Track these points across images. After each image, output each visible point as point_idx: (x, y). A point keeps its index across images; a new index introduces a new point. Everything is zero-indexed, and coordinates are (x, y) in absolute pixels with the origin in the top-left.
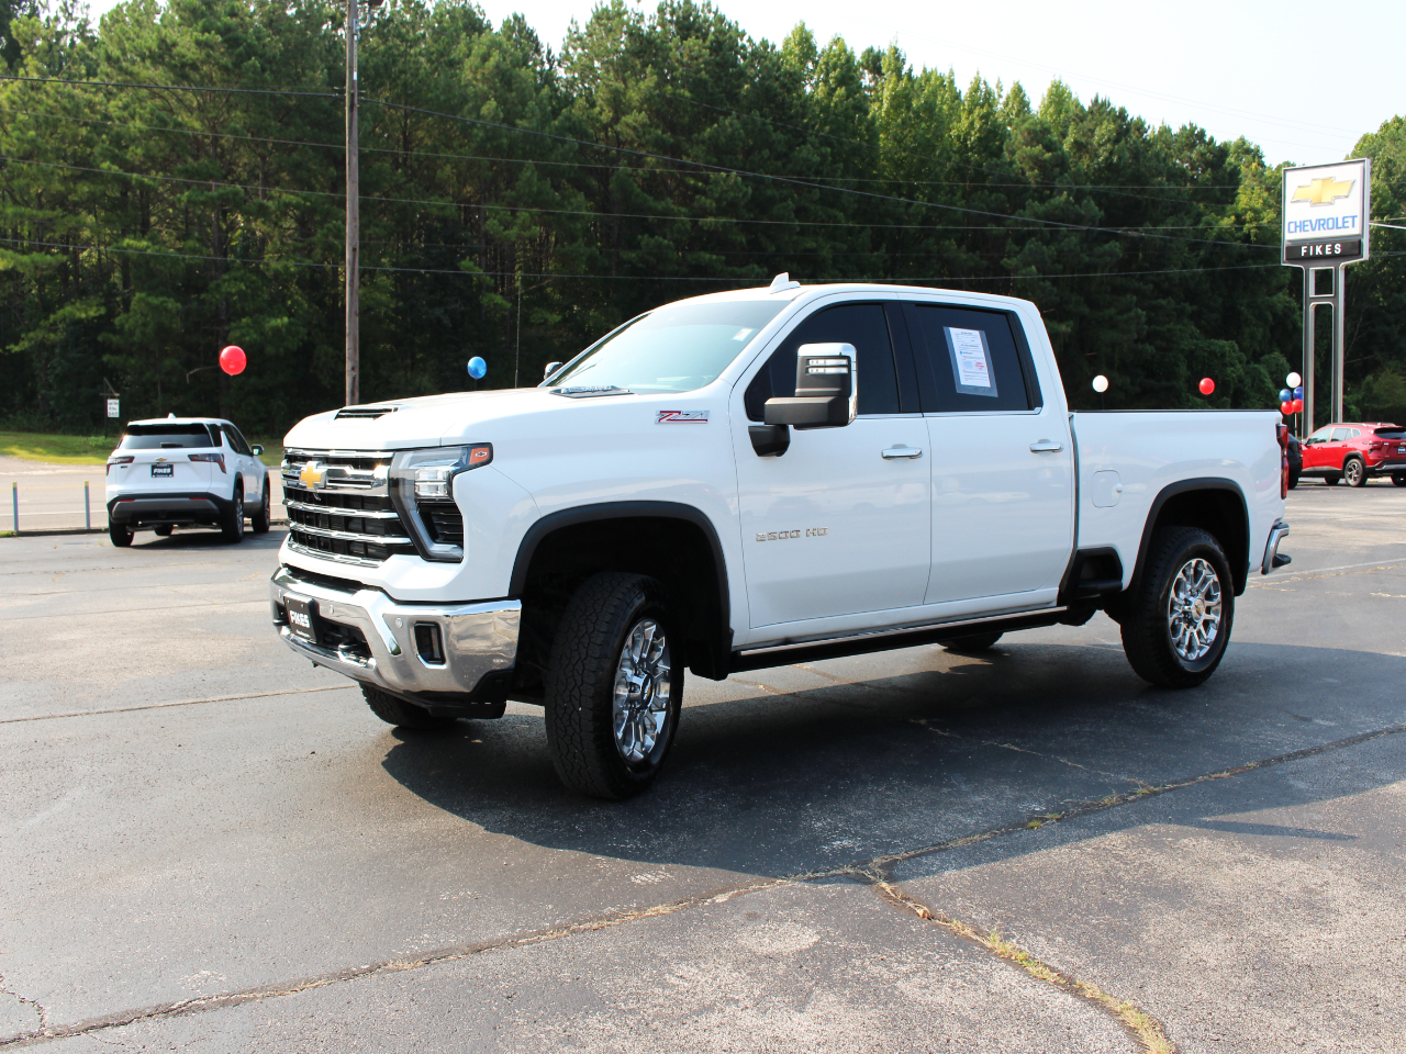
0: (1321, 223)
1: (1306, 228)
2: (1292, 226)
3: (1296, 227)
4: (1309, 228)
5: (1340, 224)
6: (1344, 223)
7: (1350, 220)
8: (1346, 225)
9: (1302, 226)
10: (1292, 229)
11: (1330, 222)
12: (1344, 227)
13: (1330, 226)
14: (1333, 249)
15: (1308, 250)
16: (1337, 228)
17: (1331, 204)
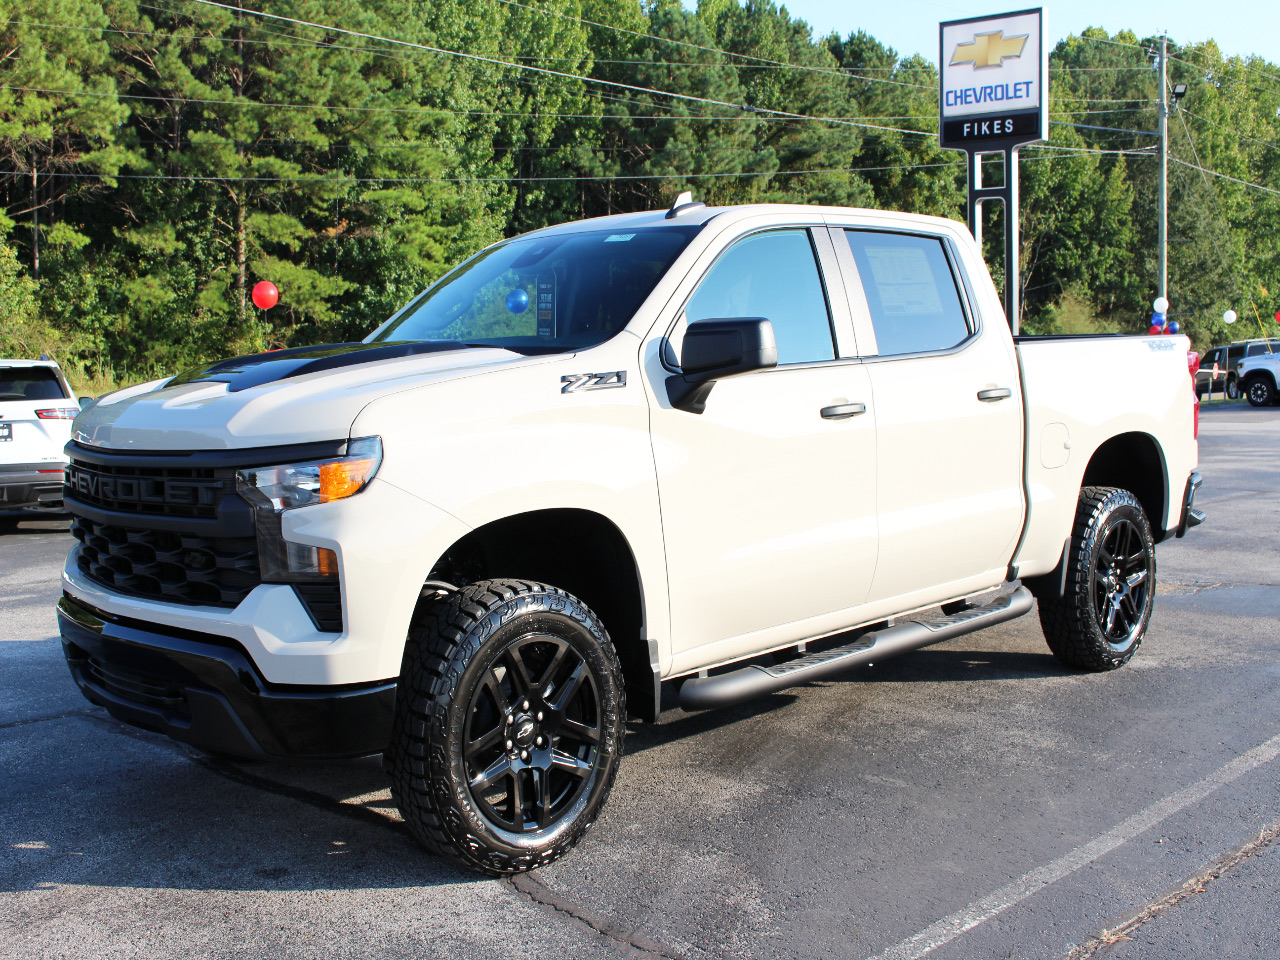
0: (988, 92)
1: (968, 100)
2: (951, 96)
3: (956, 97)
4: (972, 99)
5: (1011, 94)
6: (1016, 90)
7: (1024, 87)
8: (1018, 94)
9: (963, 97)
10: (951, 100)
11: (999, 90)
12: (1016, 97)
13: (999, 96)
14: (1003, 126)
15: (972, 128)
16: (1008, 98)
17: (999, 66)
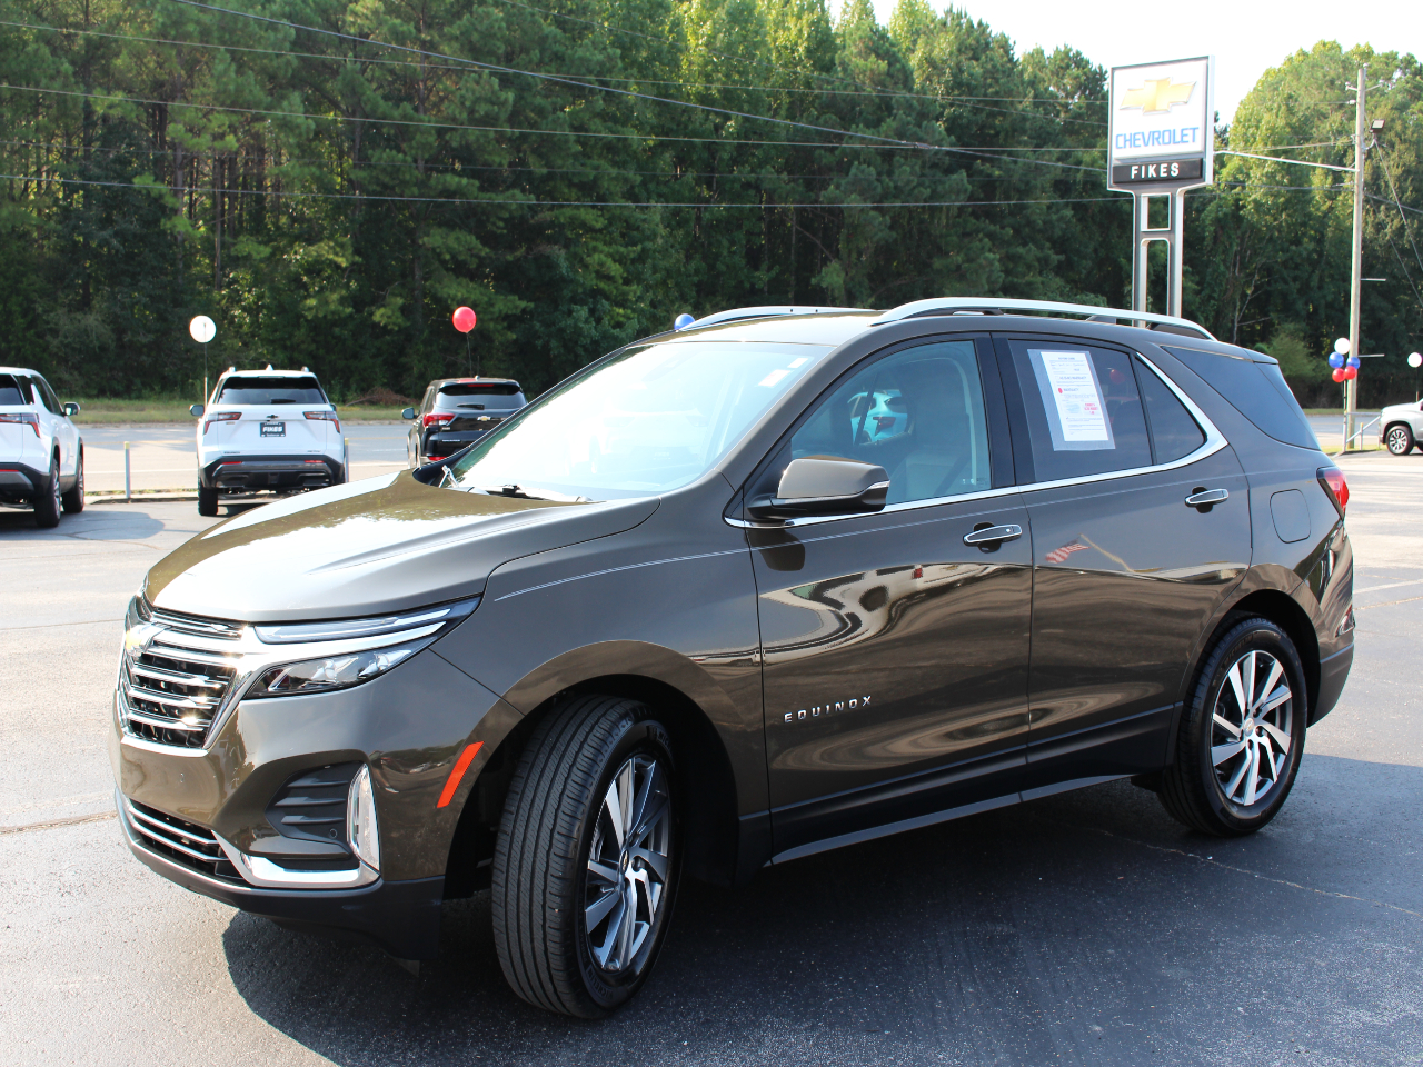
1: (1137, 143)
6: (1182, 136)
7: (1190, 133)
10: (1121, 143)
14: (1169, 169)
15: (1139, 170)
17: (1167, 111)
